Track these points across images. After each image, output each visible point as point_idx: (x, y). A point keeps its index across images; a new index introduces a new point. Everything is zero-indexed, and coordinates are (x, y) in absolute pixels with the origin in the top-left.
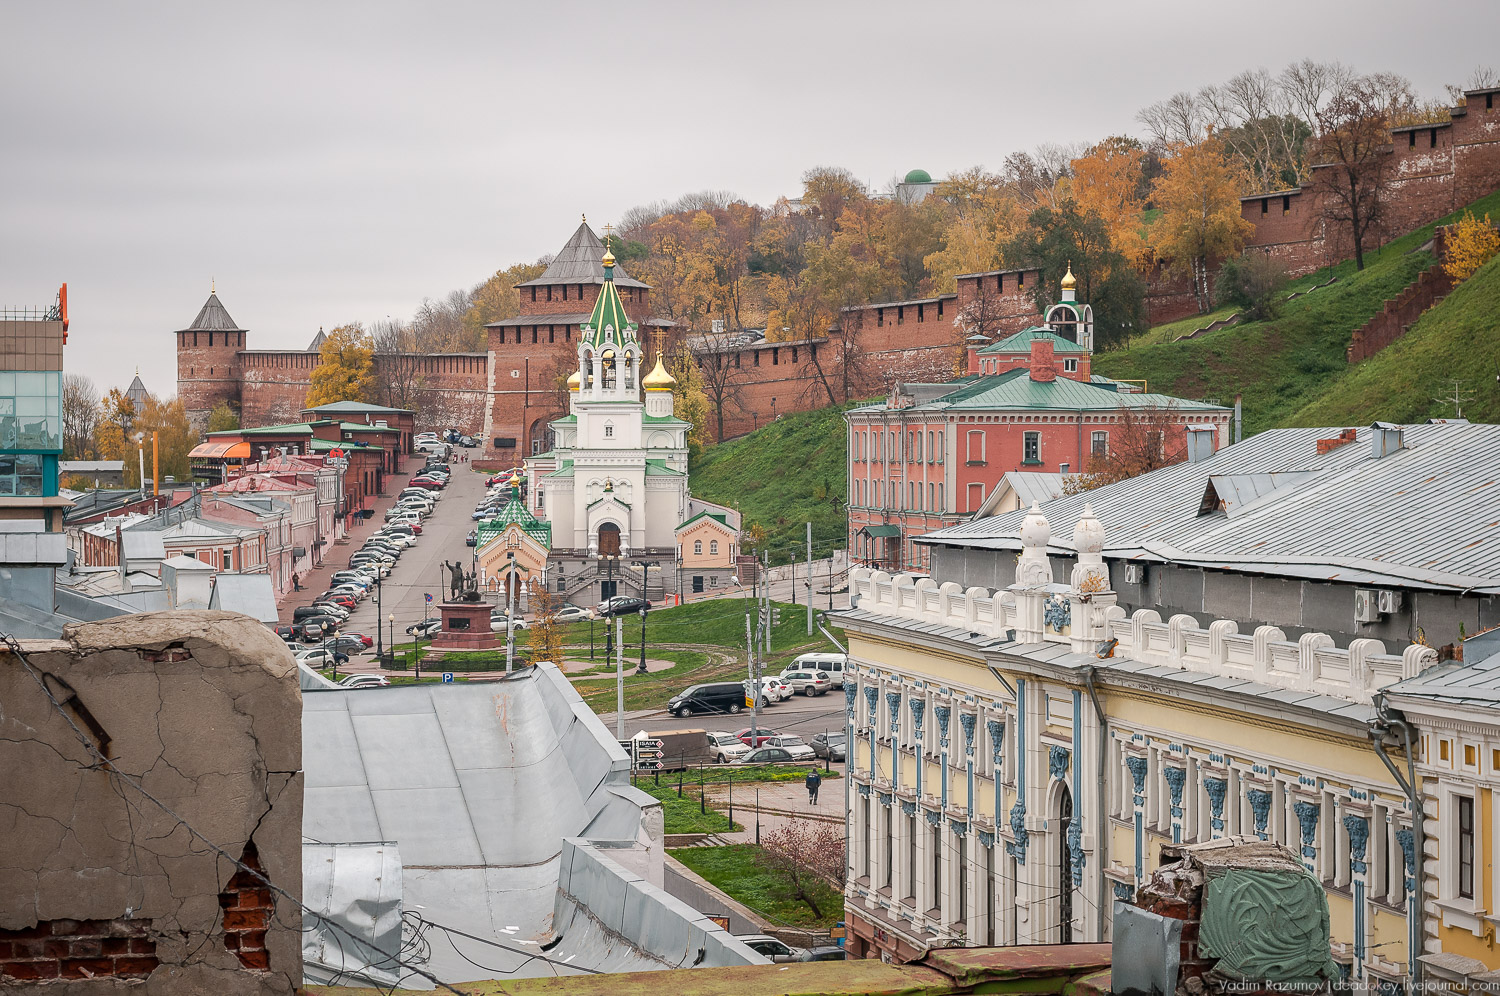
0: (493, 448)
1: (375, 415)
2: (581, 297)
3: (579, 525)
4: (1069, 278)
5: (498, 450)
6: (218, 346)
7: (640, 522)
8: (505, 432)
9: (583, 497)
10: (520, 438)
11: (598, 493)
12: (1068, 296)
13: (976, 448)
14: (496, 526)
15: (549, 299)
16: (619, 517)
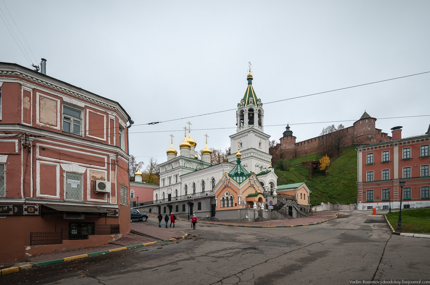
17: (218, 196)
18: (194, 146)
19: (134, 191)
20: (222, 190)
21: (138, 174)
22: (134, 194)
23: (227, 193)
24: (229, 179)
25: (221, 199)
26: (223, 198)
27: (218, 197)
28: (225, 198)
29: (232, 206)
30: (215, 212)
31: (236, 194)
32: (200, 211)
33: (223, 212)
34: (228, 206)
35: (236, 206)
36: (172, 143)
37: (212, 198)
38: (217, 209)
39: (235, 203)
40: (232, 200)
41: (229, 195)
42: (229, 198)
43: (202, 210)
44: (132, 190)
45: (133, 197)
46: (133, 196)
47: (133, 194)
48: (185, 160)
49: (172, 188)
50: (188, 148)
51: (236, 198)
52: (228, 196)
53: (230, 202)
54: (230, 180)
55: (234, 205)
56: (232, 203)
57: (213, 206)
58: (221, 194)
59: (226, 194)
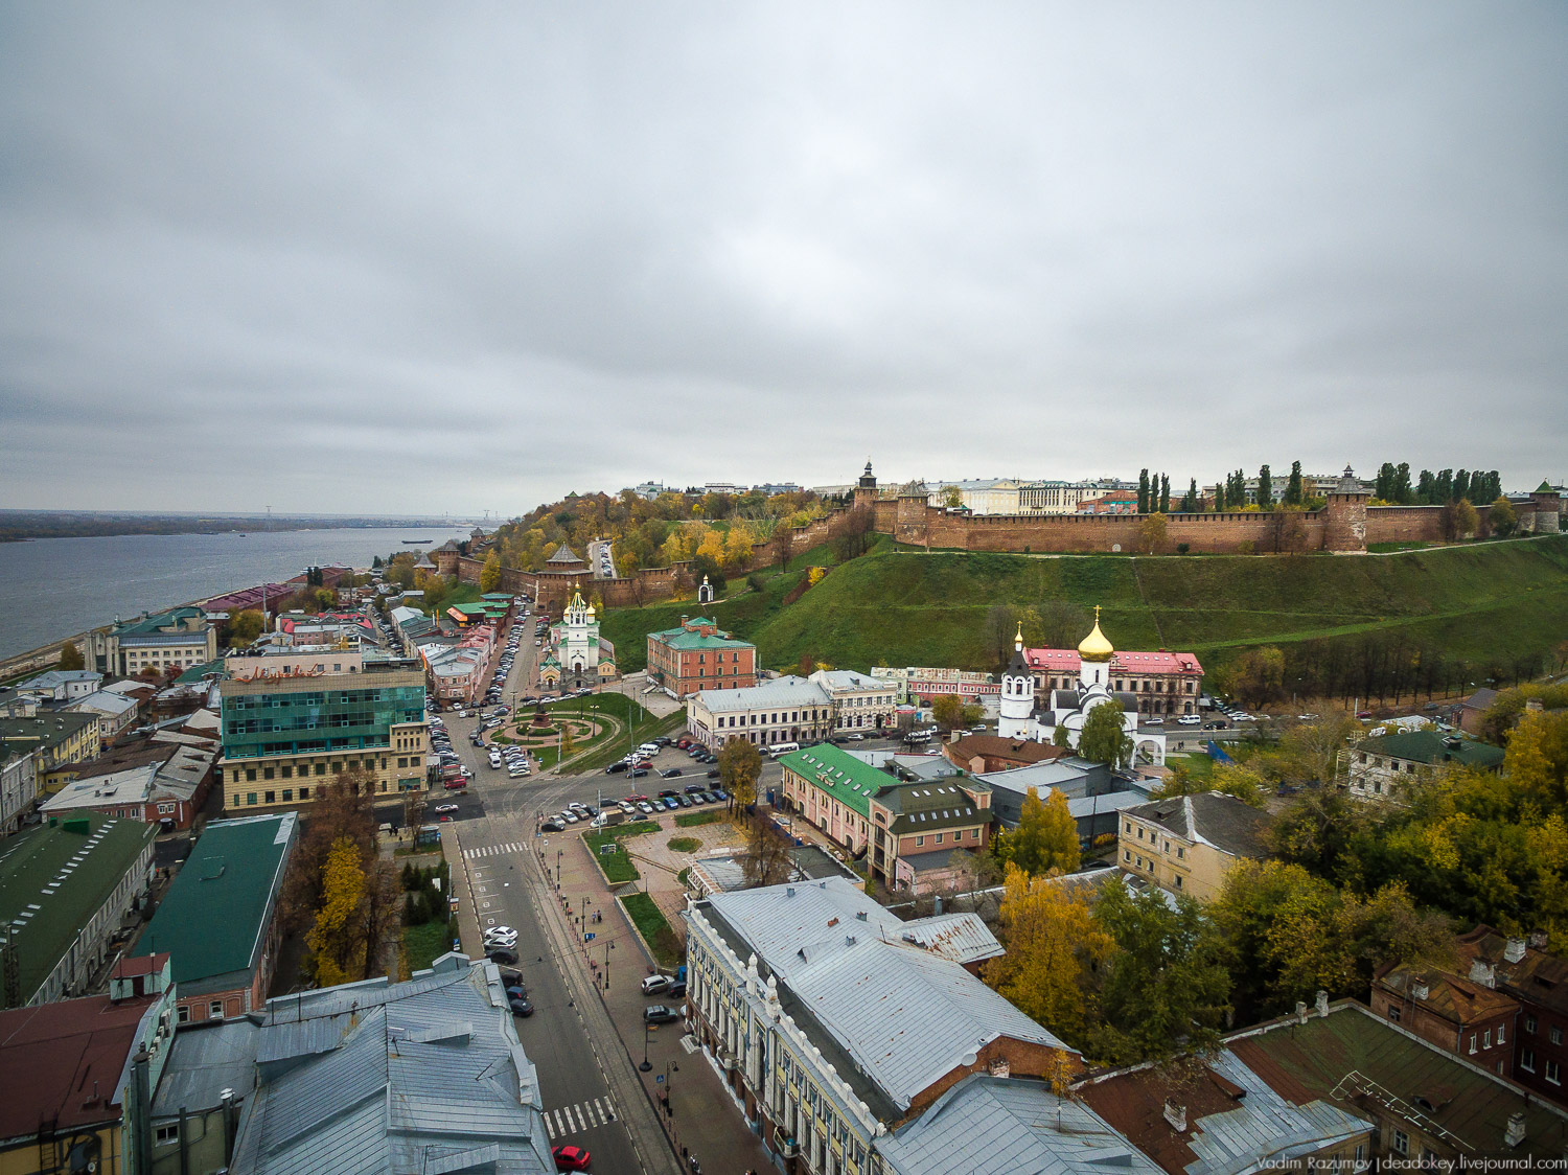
1: (504, 600)
3: (569, 662)
4: (706, 578)
6: (451, 555)
7: (587, 662)
8: (541, 603)
9: (570, 655)
11: (575, 653)
12: (706, 583)
13: (686, 659)
14: (545, 664)
16: (581, 661)
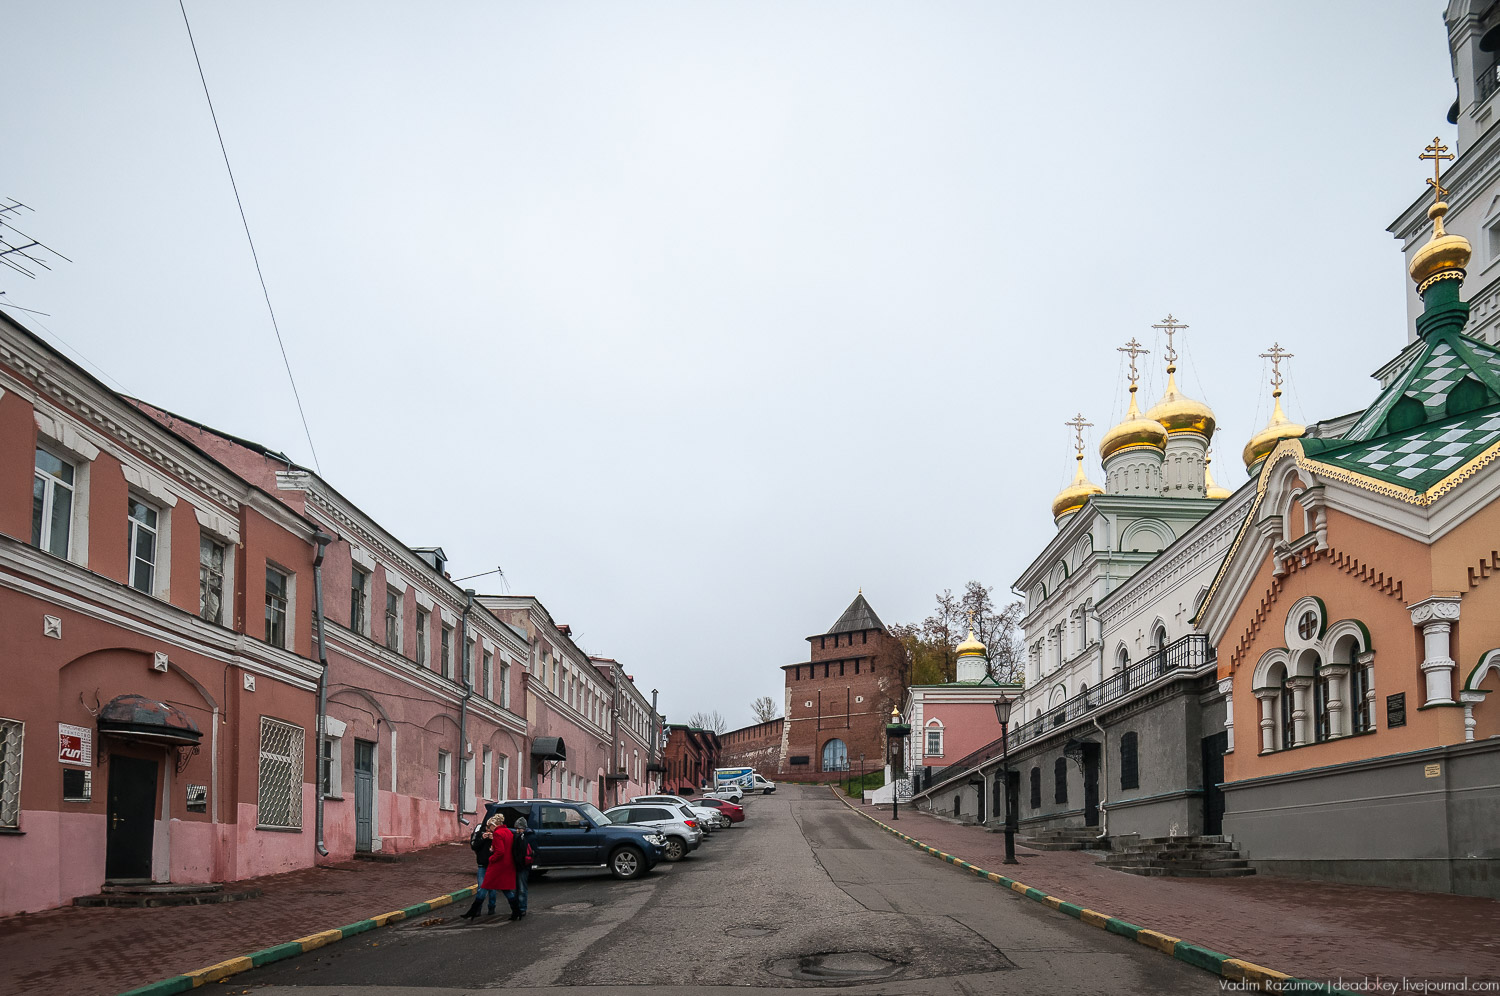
0: (789, 765)
2: (865, 642)
5: (793, 767)
10: (812, 756)
15: (837, 645)
17: (1236, 662)
18: (1203, 439)
19: (941, 725)
20: (1267, 607)
21: (968, 651)
22: (941, 738)
23: (1308, 615)
24: (1310, 483)
25: (1261, 681)
26: (1279, 670)
27: (1240, 673)
28: (1293, 670)
29: (1361, 730)
30: (1220, 794)
31: (1393, 602)
32: (1131, 796)
33: (1284, 791)
34: (1322, 738)
35: (1403, 722)
36: (1079, 458)
37: (1200, 689)
38: (1234, 772)
39: (1390, 699)
40: (1364, 669)
41: (1320, 637)
42: (1328, 656)
43: (1145, 790)
44: (934, 719)
45: (937, 750)
46: (937, 744)
47: (938, 737)
48: (1121, 512)
49: (1068, 684)
50: (1148, 446)
51: (1392, 641)
52: (1312, 643)
53: (1337, 693)
54: (1330, 493)
55: (1376, 713)
56: (1360, 708)
57: (1210, 751)
58: (1260, 645)
59: (1301, 628)
